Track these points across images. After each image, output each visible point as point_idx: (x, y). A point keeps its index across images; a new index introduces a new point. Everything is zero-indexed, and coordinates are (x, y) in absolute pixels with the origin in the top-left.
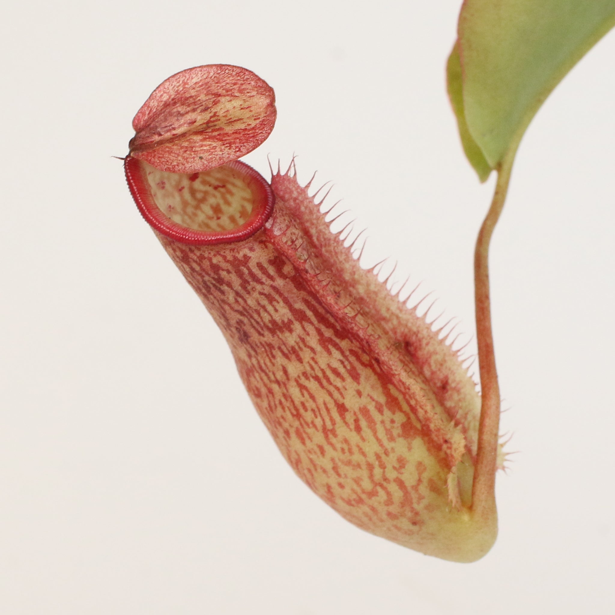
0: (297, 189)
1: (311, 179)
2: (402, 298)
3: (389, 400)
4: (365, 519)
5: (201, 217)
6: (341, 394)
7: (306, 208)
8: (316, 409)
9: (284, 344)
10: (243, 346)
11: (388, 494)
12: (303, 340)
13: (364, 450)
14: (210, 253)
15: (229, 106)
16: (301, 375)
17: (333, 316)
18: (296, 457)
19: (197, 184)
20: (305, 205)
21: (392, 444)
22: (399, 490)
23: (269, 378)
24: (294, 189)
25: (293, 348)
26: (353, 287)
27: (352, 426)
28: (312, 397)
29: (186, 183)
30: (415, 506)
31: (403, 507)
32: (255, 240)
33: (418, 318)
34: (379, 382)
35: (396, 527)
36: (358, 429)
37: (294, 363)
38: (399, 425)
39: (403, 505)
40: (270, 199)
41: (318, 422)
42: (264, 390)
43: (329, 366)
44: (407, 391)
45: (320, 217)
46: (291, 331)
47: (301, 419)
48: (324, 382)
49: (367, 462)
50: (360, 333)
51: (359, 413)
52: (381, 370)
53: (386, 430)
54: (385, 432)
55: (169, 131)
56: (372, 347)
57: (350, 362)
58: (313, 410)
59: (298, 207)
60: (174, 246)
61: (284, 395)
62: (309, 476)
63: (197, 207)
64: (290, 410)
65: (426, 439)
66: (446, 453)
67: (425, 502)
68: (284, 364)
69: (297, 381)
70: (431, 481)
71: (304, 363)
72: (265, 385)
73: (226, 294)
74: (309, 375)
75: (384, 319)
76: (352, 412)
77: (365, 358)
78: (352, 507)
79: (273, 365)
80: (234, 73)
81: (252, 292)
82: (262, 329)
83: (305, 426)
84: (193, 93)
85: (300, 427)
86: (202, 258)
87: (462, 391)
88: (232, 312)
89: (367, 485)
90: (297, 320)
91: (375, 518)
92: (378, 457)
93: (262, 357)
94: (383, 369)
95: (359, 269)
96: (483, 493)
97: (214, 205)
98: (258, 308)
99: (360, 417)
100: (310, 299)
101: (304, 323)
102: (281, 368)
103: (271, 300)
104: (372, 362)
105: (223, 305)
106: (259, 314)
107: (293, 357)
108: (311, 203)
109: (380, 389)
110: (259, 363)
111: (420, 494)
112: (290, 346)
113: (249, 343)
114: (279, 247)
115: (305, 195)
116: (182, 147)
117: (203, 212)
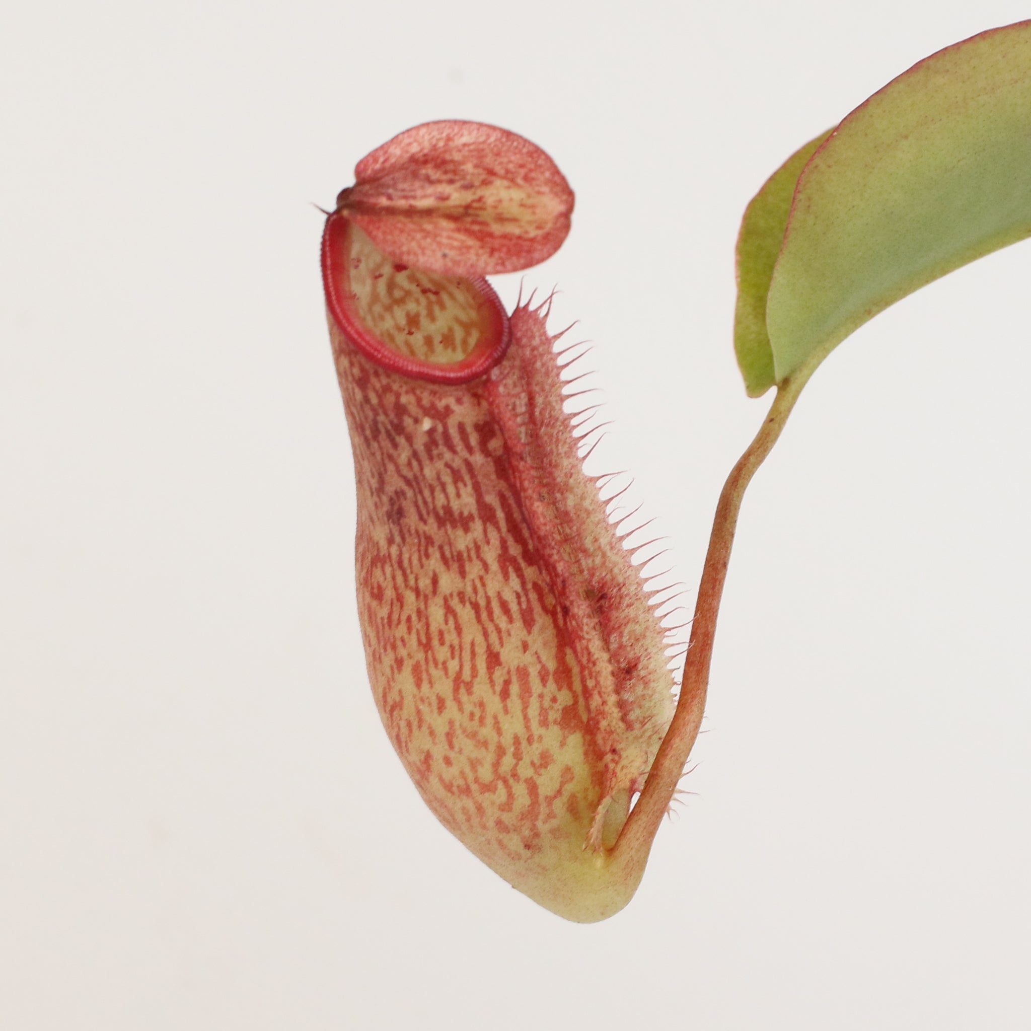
0: (541, 336)
1: (566, 328)
2: (620, 532)
3: (561, 668)
4: (460, 817)
5: (388, 324)
6: (500, 639)
7: (543, 365)
8: (457, 647)
9: (450, 544)
10: (389, 524)
11: (510, 795)
12: (478, 548)
13: (501, 725)
14: (401, 387)
15: (504, 194)
16: (455, 594)
17: (529, 528)
18: (398, 699)
19: (401, 278)
20: (543, 361)
21: (542, 731)
22: (527, 796)
23: (406, 580)
24: (537, 334)
25: (460, 554)
26: (562, 494)
27: (498, 688)
28: (459, 629)
29: (387, 270)
30: (539, 824)
31: (522, 819)
32: (469, 390)
33: (630, 566)
34: (556, 640)
35: (500, 842)
36: (505, 694)
37: (453, 575)
38: (560, 707)
39: (523, 817)
40: (505, 339)
41: (453, 665)
42: (389, 593)
43: (499, 595)
44: (591, 665)
45: (557, 384)
46: (467, 530)
47: (430, 652)
48: (484, 615)
49: (499, 742)
50: (560, 566)
51: (515, 673)
52: (565, 623)
53: (541, 707)
54: (538, 711)
55: (406, 197)
56: (567, 590)
57: (528, 600)
58: (452, 647)
59: (533, 360)
60: (354, 360)
61: (419, 612)
62: (404, 730)
63: (389, 309)
64: (418, 634)
65: (588, 737)
66: (606, 766)
67: (554, 823)
68: (437, 571)
69: (446, 600)
70: (573, 797)
71: (467, 580)
72: (396, 588)
73: (399, 448)
74: (466, 598)
75: (585, 551)
76: (506, 669)
77: (550, 600)
78: (449, 795)
79: (422, 566)
80: (525, 150)
81: (435, 459)
82: (428, 513)
83: (431, 664)
84: (457, 157)
85: (423, 663)
86: (387, 389)
87: (652, 685)
88: (396, 475)
89: (486, 773)
90: (481, 517)
91: (475, 821)
92: (517, 741)
93: (411, 550)
94: (569, 623)
95: (579, 472)
96: (638, 839)
97: (413, 313)
98: (435, 483)
99: (514, 679)
100: (508, 494)
101: (488, 524)
102: (431, 574)
103: (457, 477)
104: (556, 609)
105: (387, 461)
106: (432, 490)
107: (455, 566)
108: (552, 361)
109: (554, 651)
110: (400, 555)
111: (552, 810)
112: (458, 550)
113: (399, 524)
114: (496, 411)
115: (549, 347)
116: (423, 230)
117: (393, 317)
